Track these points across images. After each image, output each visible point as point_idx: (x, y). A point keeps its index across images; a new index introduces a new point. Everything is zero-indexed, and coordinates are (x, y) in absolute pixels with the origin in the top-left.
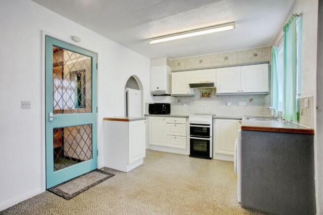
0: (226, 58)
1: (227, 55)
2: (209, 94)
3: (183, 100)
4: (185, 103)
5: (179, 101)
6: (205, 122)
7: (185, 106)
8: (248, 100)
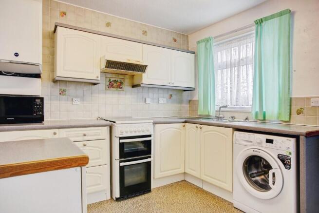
0: (145, 33)
1: (146, 29)
2: (121, 83)
3: (71, 90)
4: (76, 97)
5: (62, 92)
6: (139, 132)
7: (77, 102)
8: (167, 96)
